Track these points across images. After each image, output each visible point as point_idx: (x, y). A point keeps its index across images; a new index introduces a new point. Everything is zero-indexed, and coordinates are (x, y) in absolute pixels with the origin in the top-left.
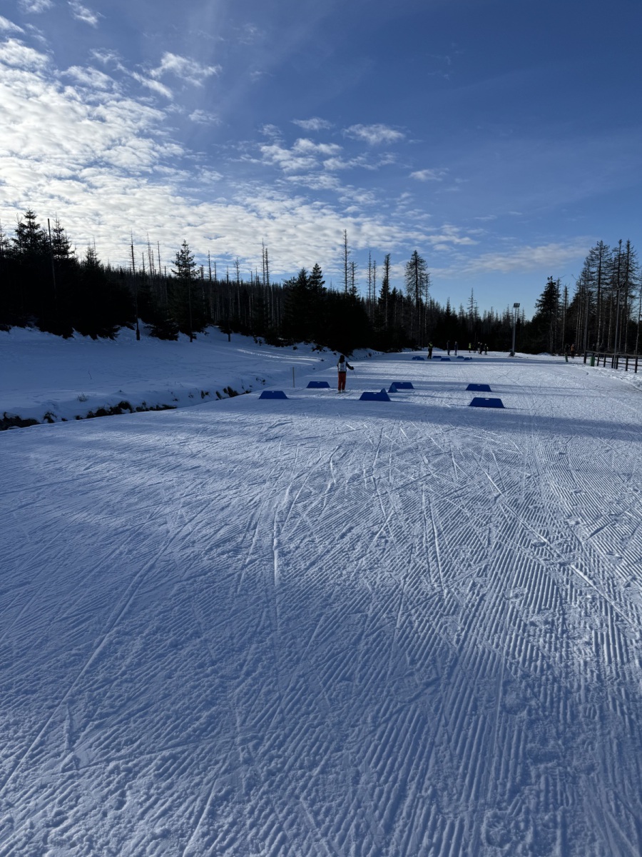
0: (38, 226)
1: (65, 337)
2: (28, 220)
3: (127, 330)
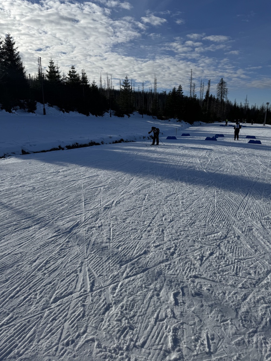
0: (76, 72)
1: (87, 116)
2: (72, 69)
3: (106, 113)
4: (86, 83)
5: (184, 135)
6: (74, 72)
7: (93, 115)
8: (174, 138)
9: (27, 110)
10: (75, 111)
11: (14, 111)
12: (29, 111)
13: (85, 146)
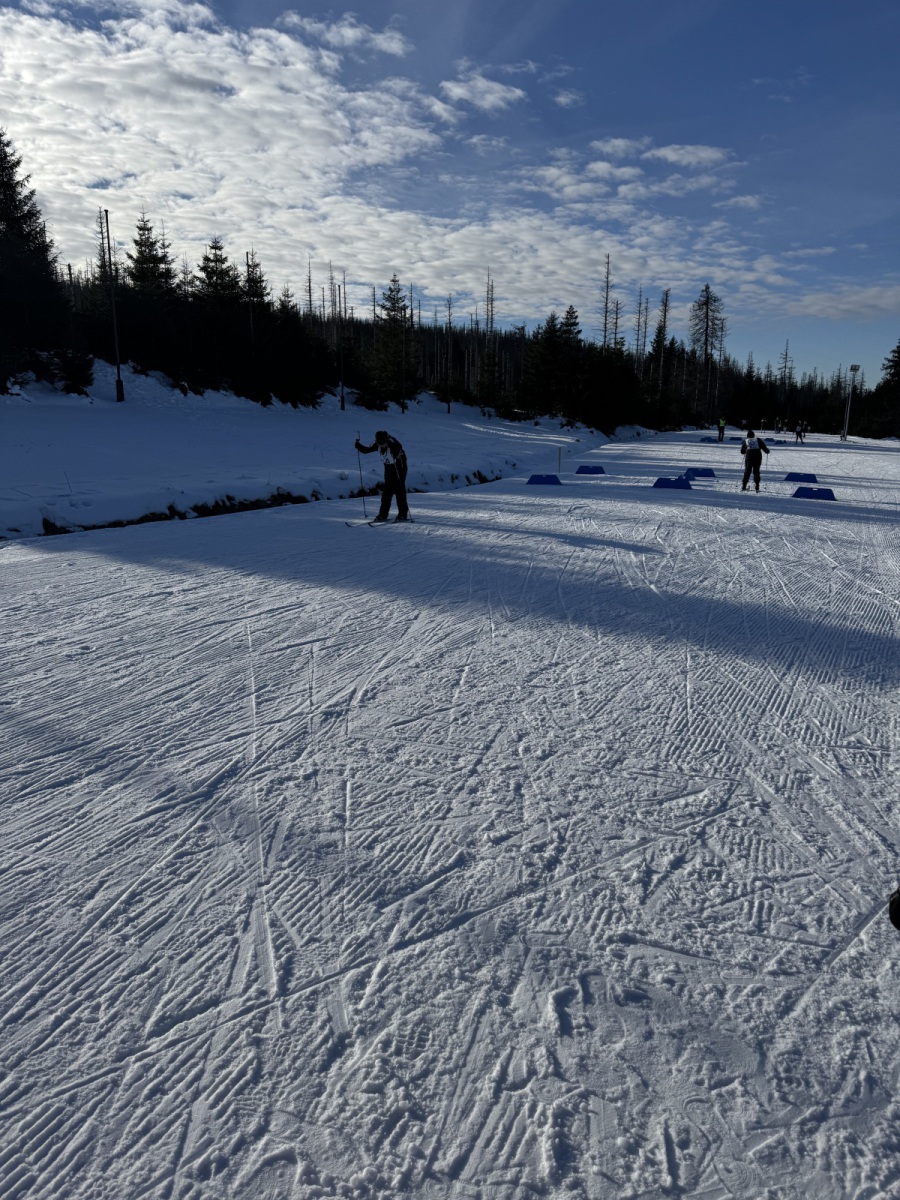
2: (213, 251)
3: (328, 397)
4: (261, 295)
5: (584, 470)
6: (220, 260)
7: (284, 401)
8: (552, 480)
9: (60, 384)
10: (224, 389)
11: (17, 387)
12: (68, 390)
13: (258, 505)
